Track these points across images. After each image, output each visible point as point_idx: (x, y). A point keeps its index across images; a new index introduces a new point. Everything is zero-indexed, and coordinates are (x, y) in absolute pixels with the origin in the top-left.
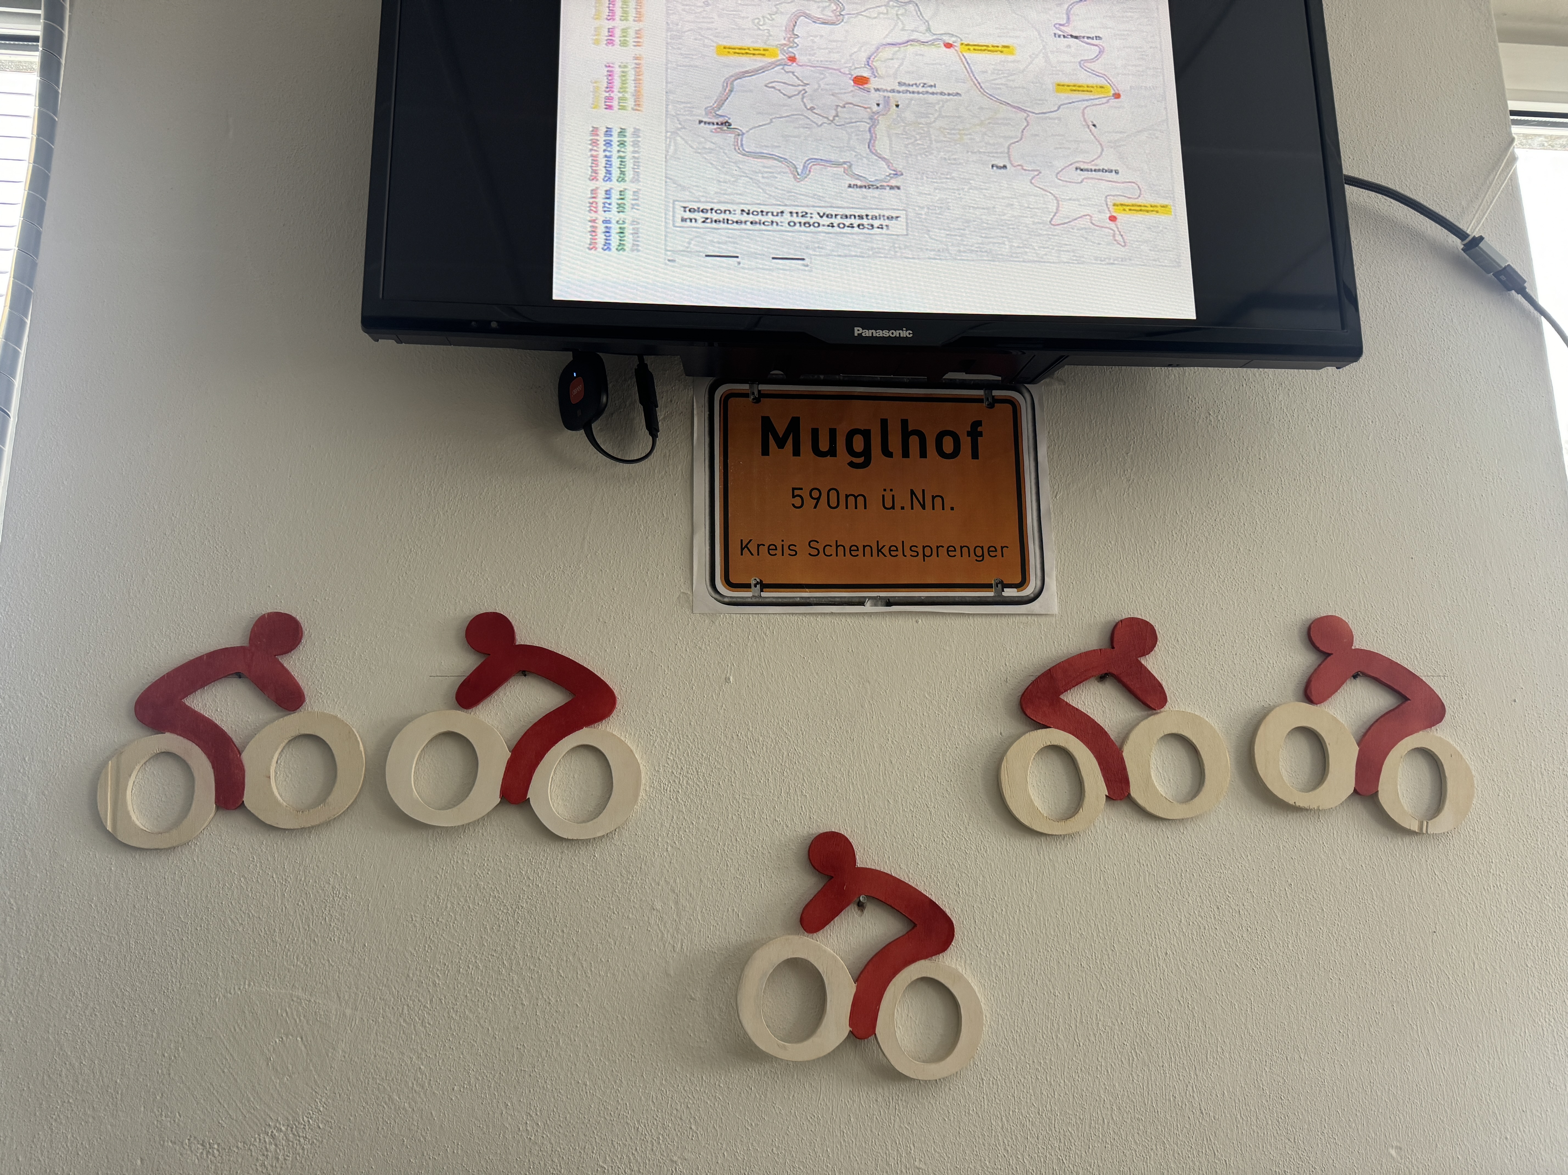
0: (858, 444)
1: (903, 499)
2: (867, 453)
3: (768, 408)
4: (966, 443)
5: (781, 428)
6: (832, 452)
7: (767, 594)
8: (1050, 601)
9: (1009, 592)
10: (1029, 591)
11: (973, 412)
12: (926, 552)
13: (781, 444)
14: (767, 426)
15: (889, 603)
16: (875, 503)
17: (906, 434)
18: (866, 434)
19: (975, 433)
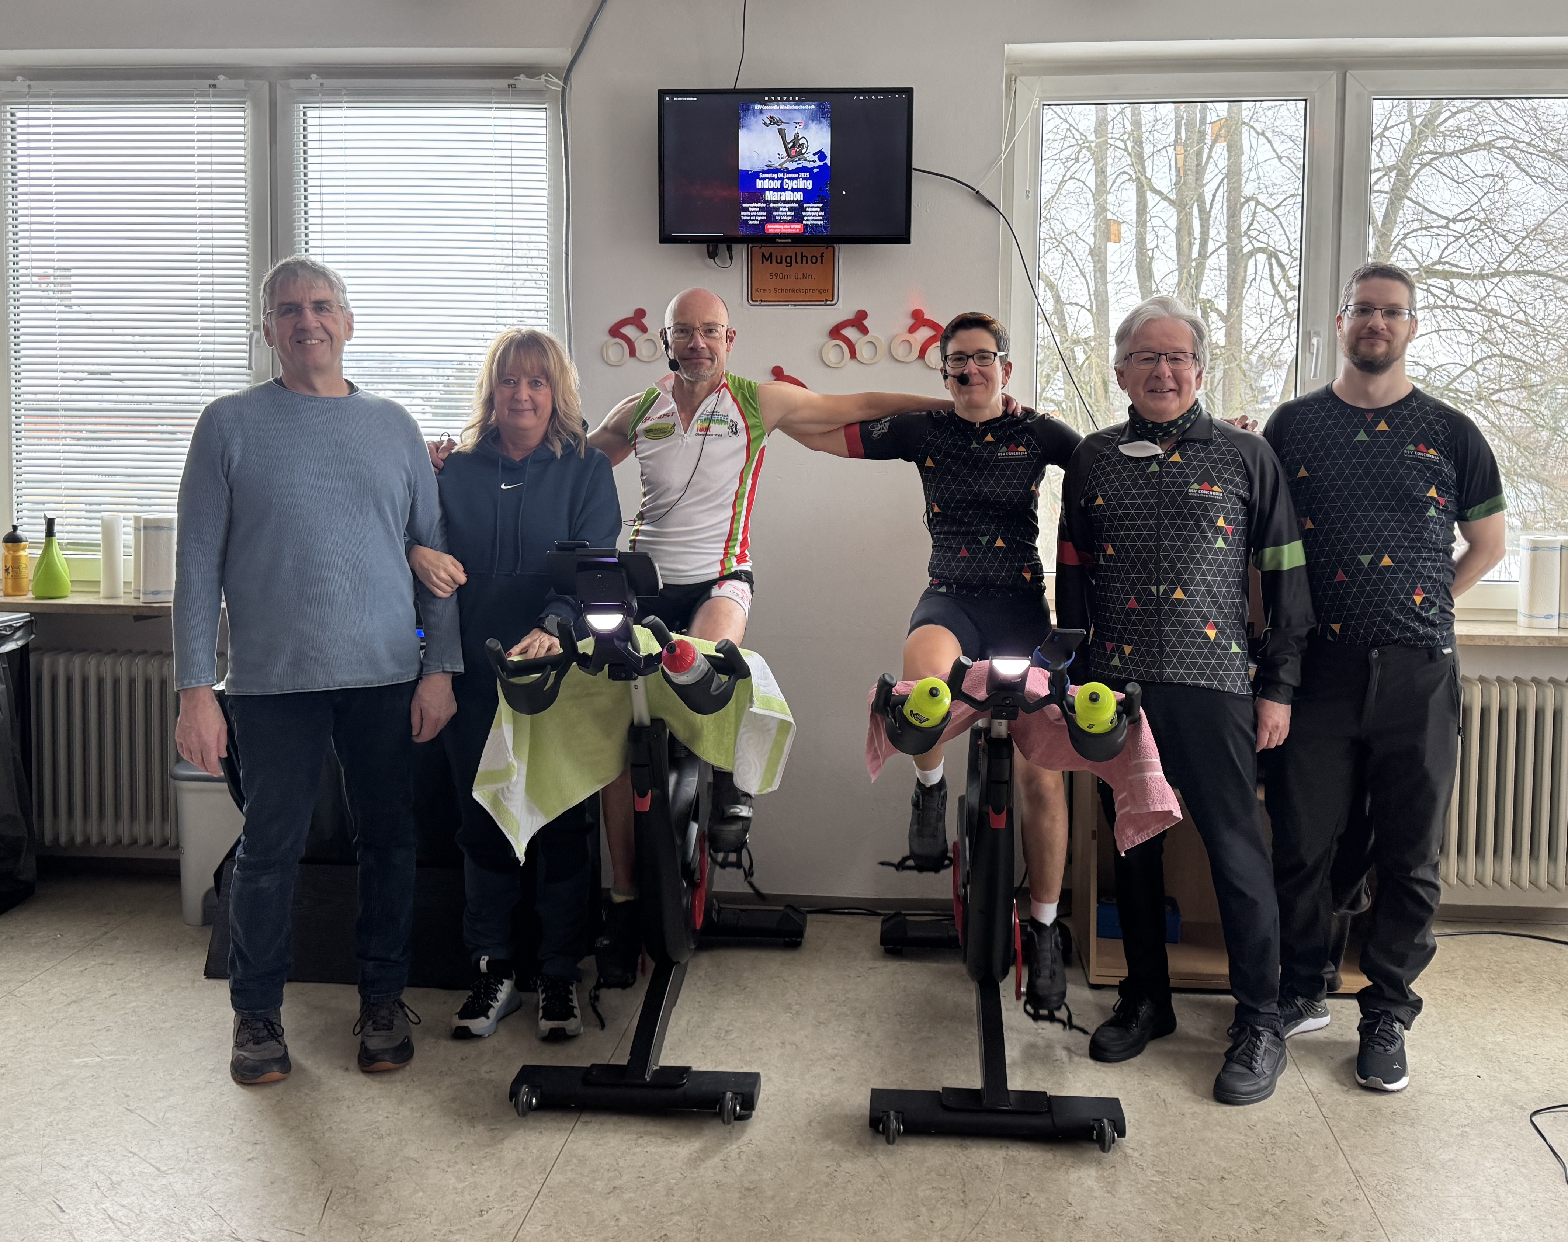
0: (789, 261)
1: (801, 276)
2: (791, 262)
3: (764, 250)
4: (819, 259)
5: (767, 256)
6: (781, 262)
7: (763, 303)
8: (840, 305)
9: (828, 303)
10: (834, 302)
11: (822, 249)
12: (806, 291)
13: (767, 260)
14: (763, 255)
15: (795, 305)
16: (793, 277)
17: (802, 257)
18: (791, 257)
19: (822, 256)
